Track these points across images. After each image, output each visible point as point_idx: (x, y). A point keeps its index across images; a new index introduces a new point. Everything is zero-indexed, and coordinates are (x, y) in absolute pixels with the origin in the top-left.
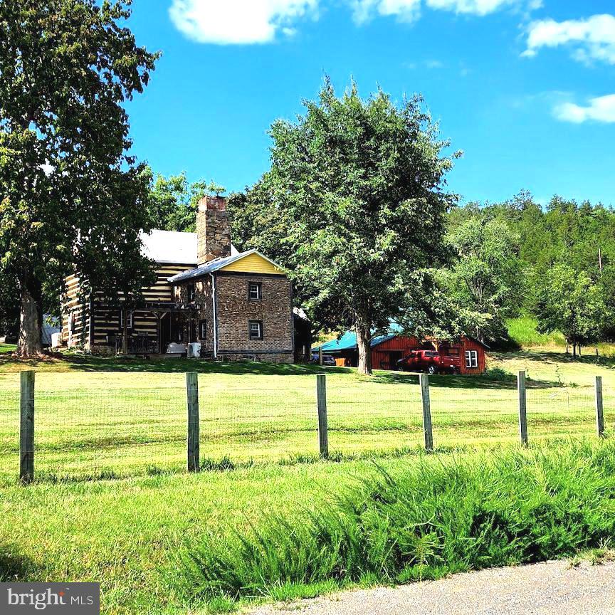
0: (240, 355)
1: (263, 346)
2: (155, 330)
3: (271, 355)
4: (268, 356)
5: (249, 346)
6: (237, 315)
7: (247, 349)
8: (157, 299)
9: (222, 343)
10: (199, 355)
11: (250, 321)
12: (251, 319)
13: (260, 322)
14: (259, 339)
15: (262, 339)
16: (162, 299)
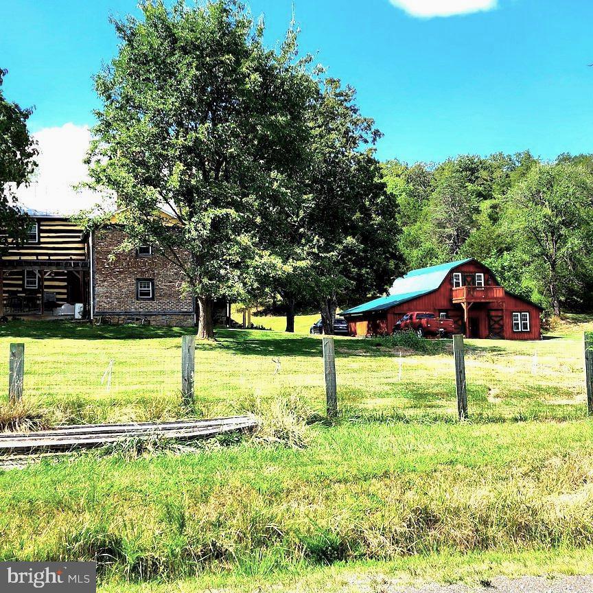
0: (123, 317)
1: (154, 306)
2: (65, 291)
3: (164, 317)
4: (160, 318)
5: (136, 306)
6: (121, 272)
7: (133, 310)
8: (69, 258)
9: (101, 304)
10: (80, 317)
11: (138, 279)
12: (138, 276)
13: (152, 280)
14: (149, 299)
15: (153, 299)
16: (74, 257)
